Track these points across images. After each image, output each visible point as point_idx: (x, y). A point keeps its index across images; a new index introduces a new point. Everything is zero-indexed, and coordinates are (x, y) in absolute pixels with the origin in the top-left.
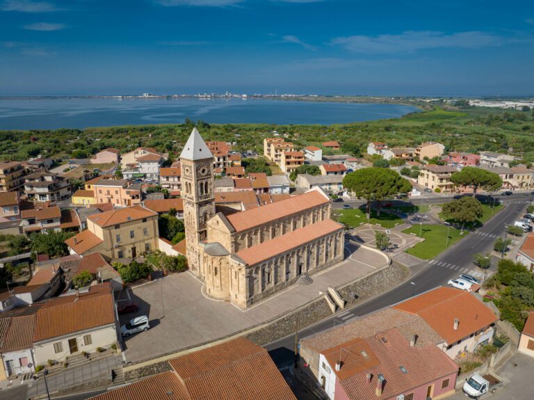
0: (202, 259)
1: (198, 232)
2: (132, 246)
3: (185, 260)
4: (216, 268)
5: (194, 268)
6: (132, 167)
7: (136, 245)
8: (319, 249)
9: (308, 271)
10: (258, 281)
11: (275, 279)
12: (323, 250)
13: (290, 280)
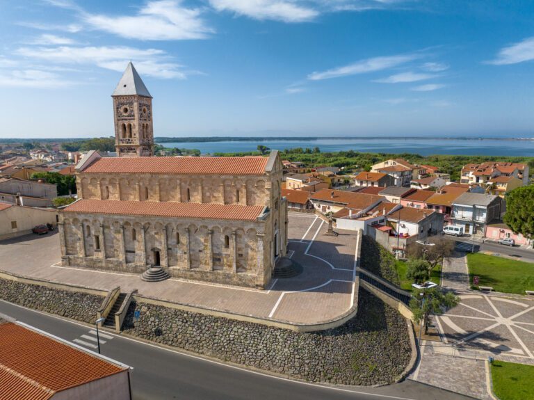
8: (197, 241)
9: (171, 268)
10: (79, 239)
11: (105, 250)
12: (206, 246)
13: (133, 264)
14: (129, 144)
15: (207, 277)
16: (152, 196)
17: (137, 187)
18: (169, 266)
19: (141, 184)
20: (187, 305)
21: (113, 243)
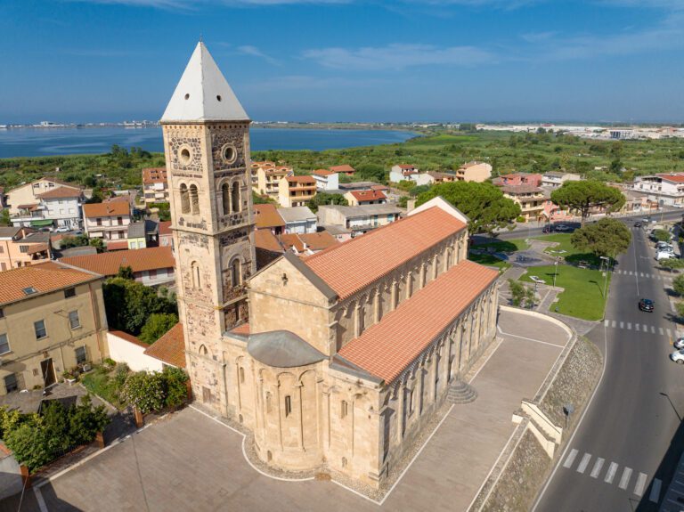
0: (232, 373)
1: (220, 310)
2: (42, 358)
3: (183, 380)
4: (288, 398)
5: (208, 395)
6: (28, 209)
7: (51, 355)
10: (396, 416)
14: (238, 226)
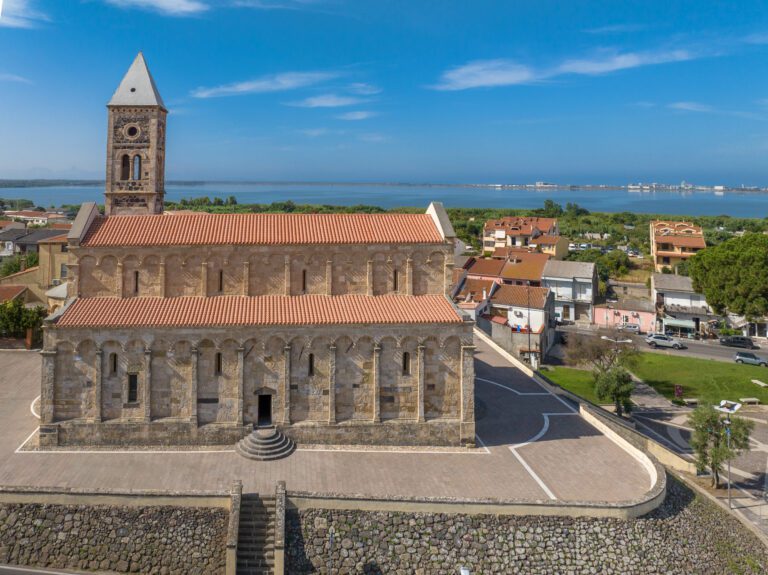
8: (349, 368)
9: (297, 425)
10: (90, 384)
11: (152, 402)
12: (368, 375)
13: (213, 426)
14: (134, 192)
15: (370, 435)
16: (230, 286)
17: (203, 270)
18: (292, 422)
19: (212, 264)
20: (412, 501)
21: (169, 386)
